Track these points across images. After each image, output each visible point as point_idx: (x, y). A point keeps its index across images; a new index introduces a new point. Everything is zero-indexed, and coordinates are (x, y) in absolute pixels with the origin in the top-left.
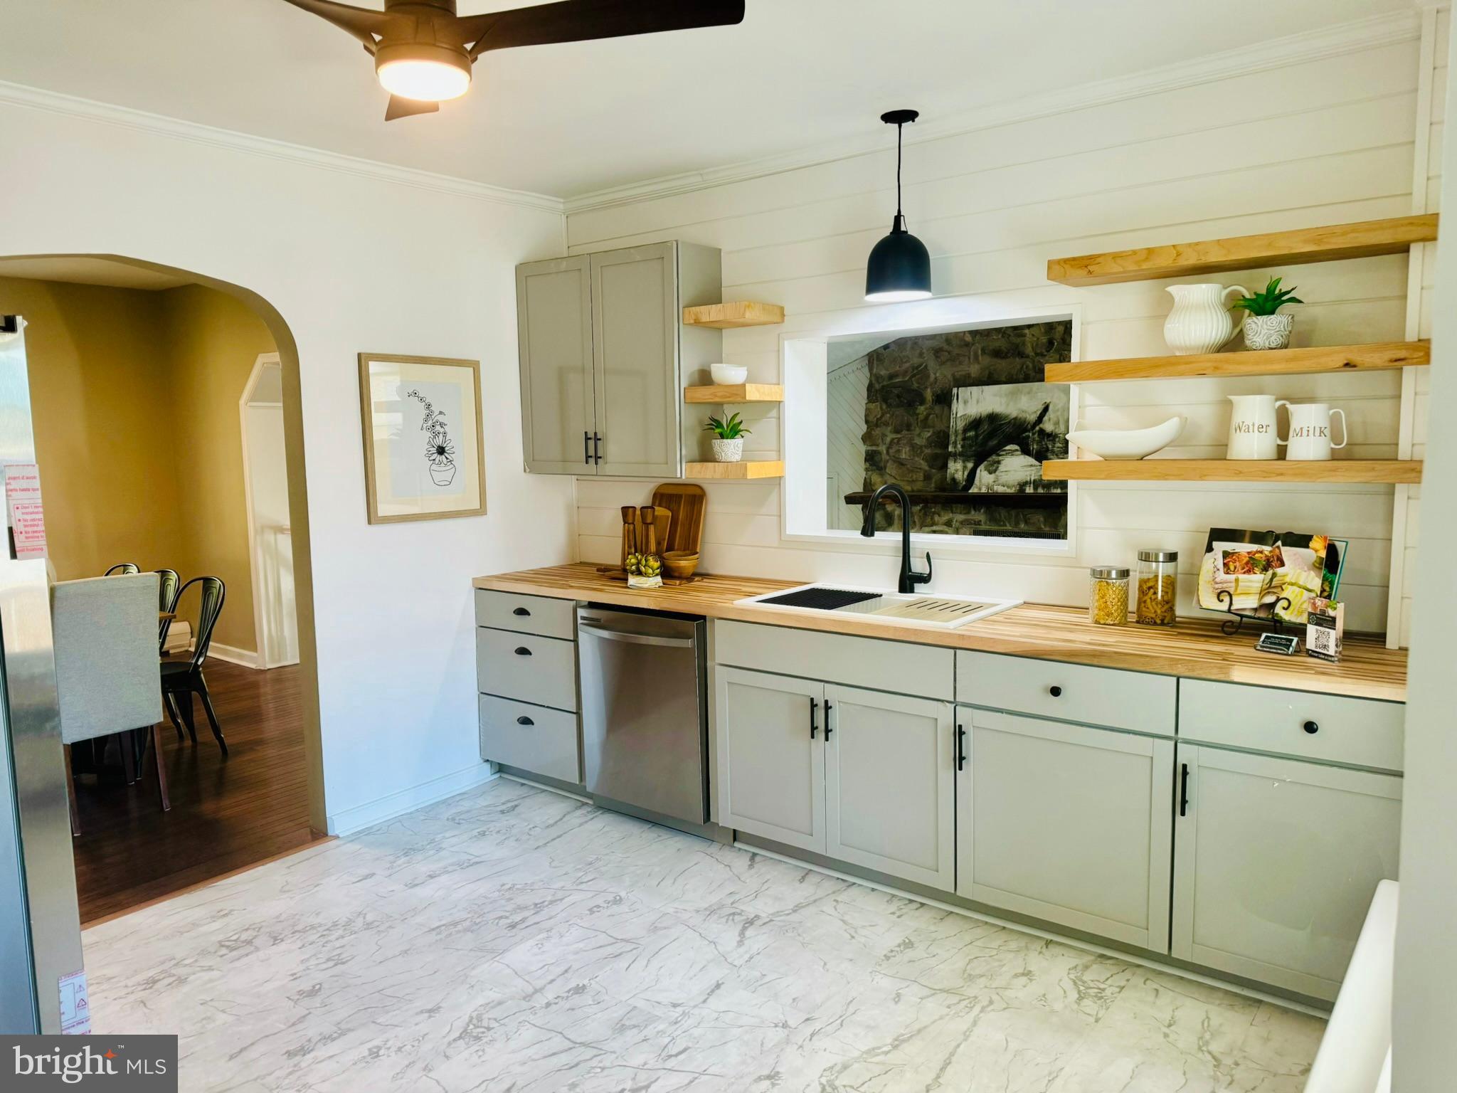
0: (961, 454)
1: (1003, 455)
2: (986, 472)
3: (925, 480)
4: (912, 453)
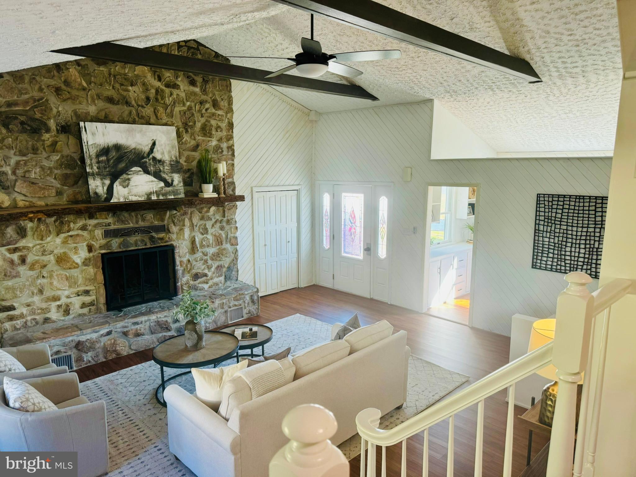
0: (98, 174)
1: (131, 174)
2: (121, 187)
3: (57, 195)
4: (42, 173)
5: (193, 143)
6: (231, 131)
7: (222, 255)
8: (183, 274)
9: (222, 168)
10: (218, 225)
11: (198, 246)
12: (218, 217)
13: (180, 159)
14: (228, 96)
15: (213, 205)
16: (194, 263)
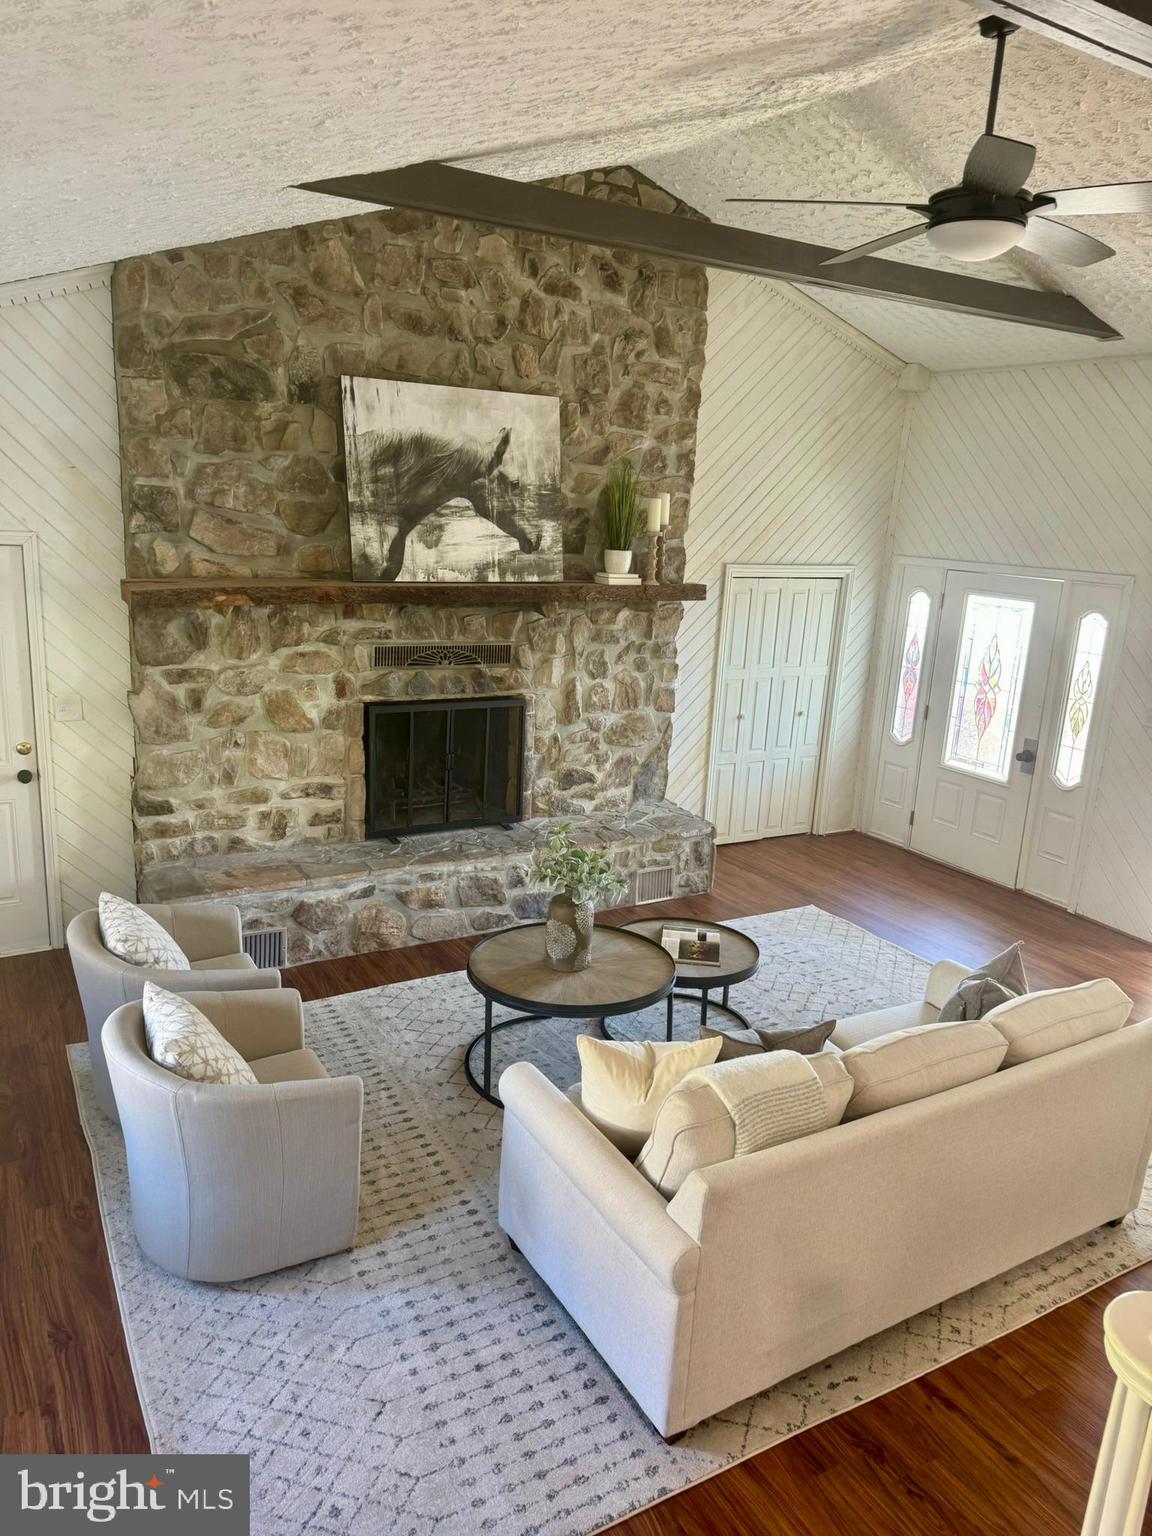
0: (374, 510)
1: (447, 515)
2: (421, 545)
3: (279, 553)
4: (251, 498)
5: (596, 442)
6: (692, 413)
7: (634, 731)
8: (540, 768)
9: (660, 512)
10: (632, 656)
11: (580, 705)
12: (634, 636)
13: (561, 482)
14: (696, 321)
15: (626, 605)
16: (567, 746)
